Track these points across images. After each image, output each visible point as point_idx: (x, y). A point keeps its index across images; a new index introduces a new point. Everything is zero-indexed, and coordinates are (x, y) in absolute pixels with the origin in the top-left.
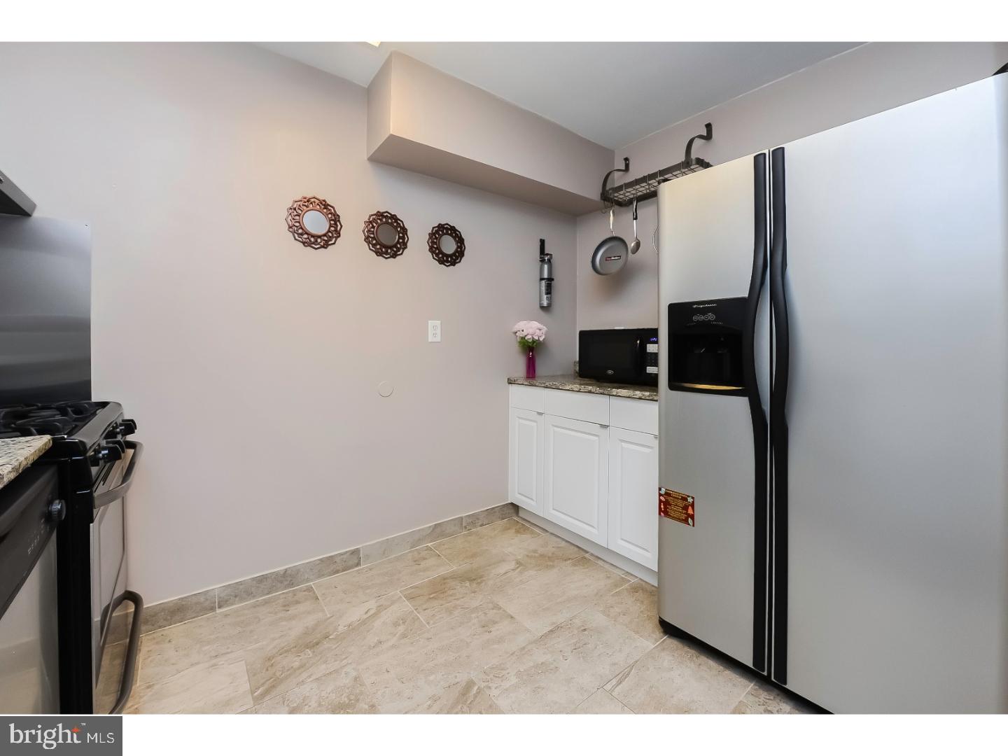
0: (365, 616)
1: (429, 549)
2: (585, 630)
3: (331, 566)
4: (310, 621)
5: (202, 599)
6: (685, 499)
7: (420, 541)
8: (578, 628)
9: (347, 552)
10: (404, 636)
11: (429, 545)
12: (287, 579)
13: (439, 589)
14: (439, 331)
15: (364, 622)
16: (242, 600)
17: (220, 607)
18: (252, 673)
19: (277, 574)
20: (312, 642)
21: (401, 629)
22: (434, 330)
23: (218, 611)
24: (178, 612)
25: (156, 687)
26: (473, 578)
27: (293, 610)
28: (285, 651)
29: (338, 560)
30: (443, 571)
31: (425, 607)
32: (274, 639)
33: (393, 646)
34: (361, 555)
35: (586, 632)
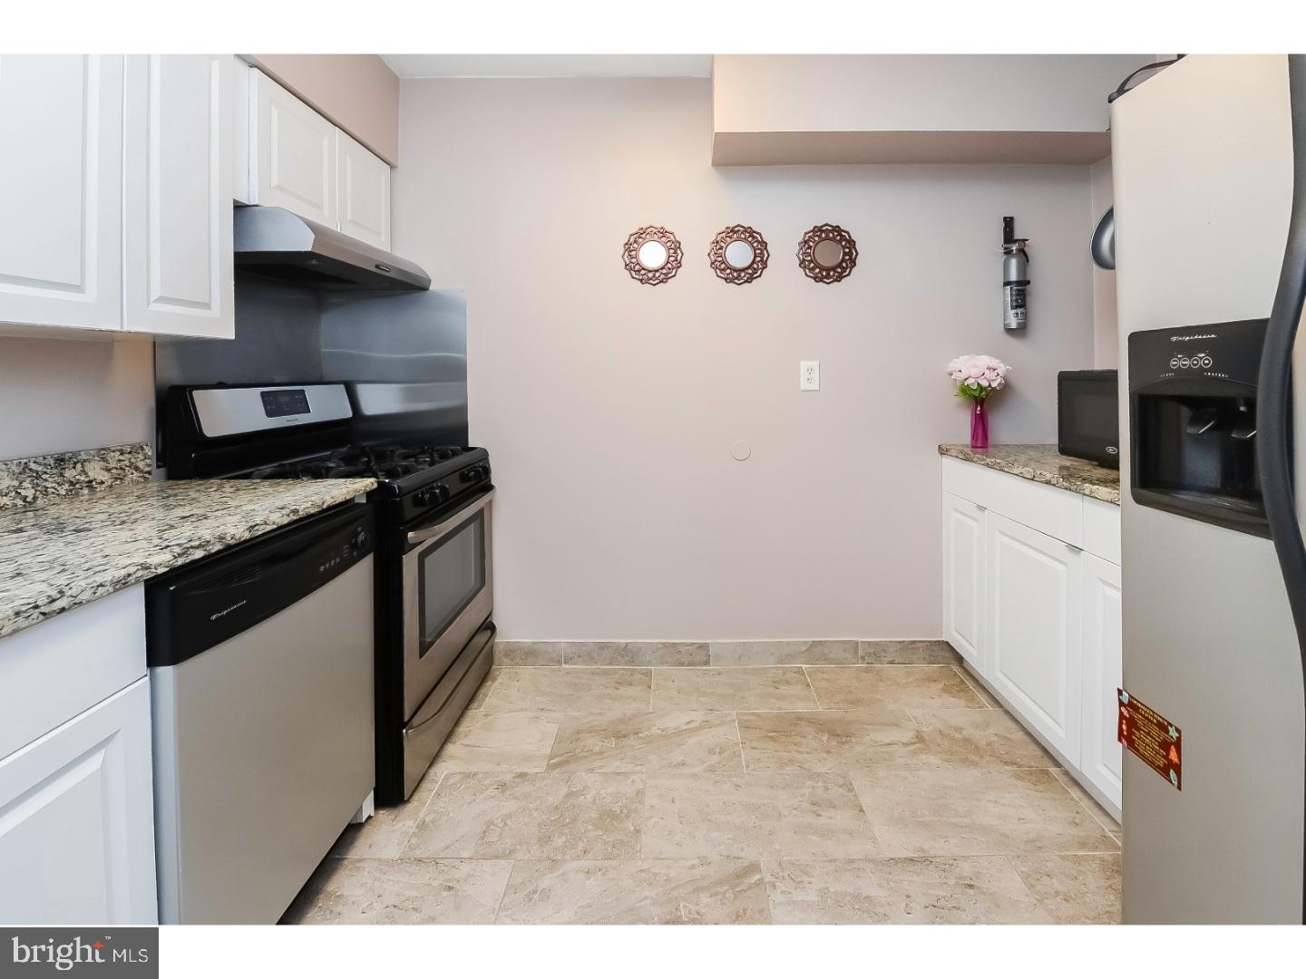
0: (685, 727)
1: (800, 671)
2: (971, 886)
3: (674, 654)
4: (631, 708)
5: (550, 650)
6: (1163, 727)
7: (789, 657)
8: (960, 878)
9: (693, 644)
10: (712, 769)
11: (804, 666)
12: (628, 654)
13: (785, 729)
14: (816, 376)
15: (679, 733)
16: (584, 662)
17: (566, 663)
18: (559, 739)
19: (618, 645)
20: (620, 733)
21: (714, 759)
22: (809, 374)
23: (564, 666)
24: (529, 655)
25: (490, 718)
26: (838, 733)
27: (623, 690)
28: (592, 731)
29: (683, 649)
30: (801, 708)
31: (754, 744)
32: (592, 714)
33: (695, 776)
34: (710, 653)
35: (971, 892)
